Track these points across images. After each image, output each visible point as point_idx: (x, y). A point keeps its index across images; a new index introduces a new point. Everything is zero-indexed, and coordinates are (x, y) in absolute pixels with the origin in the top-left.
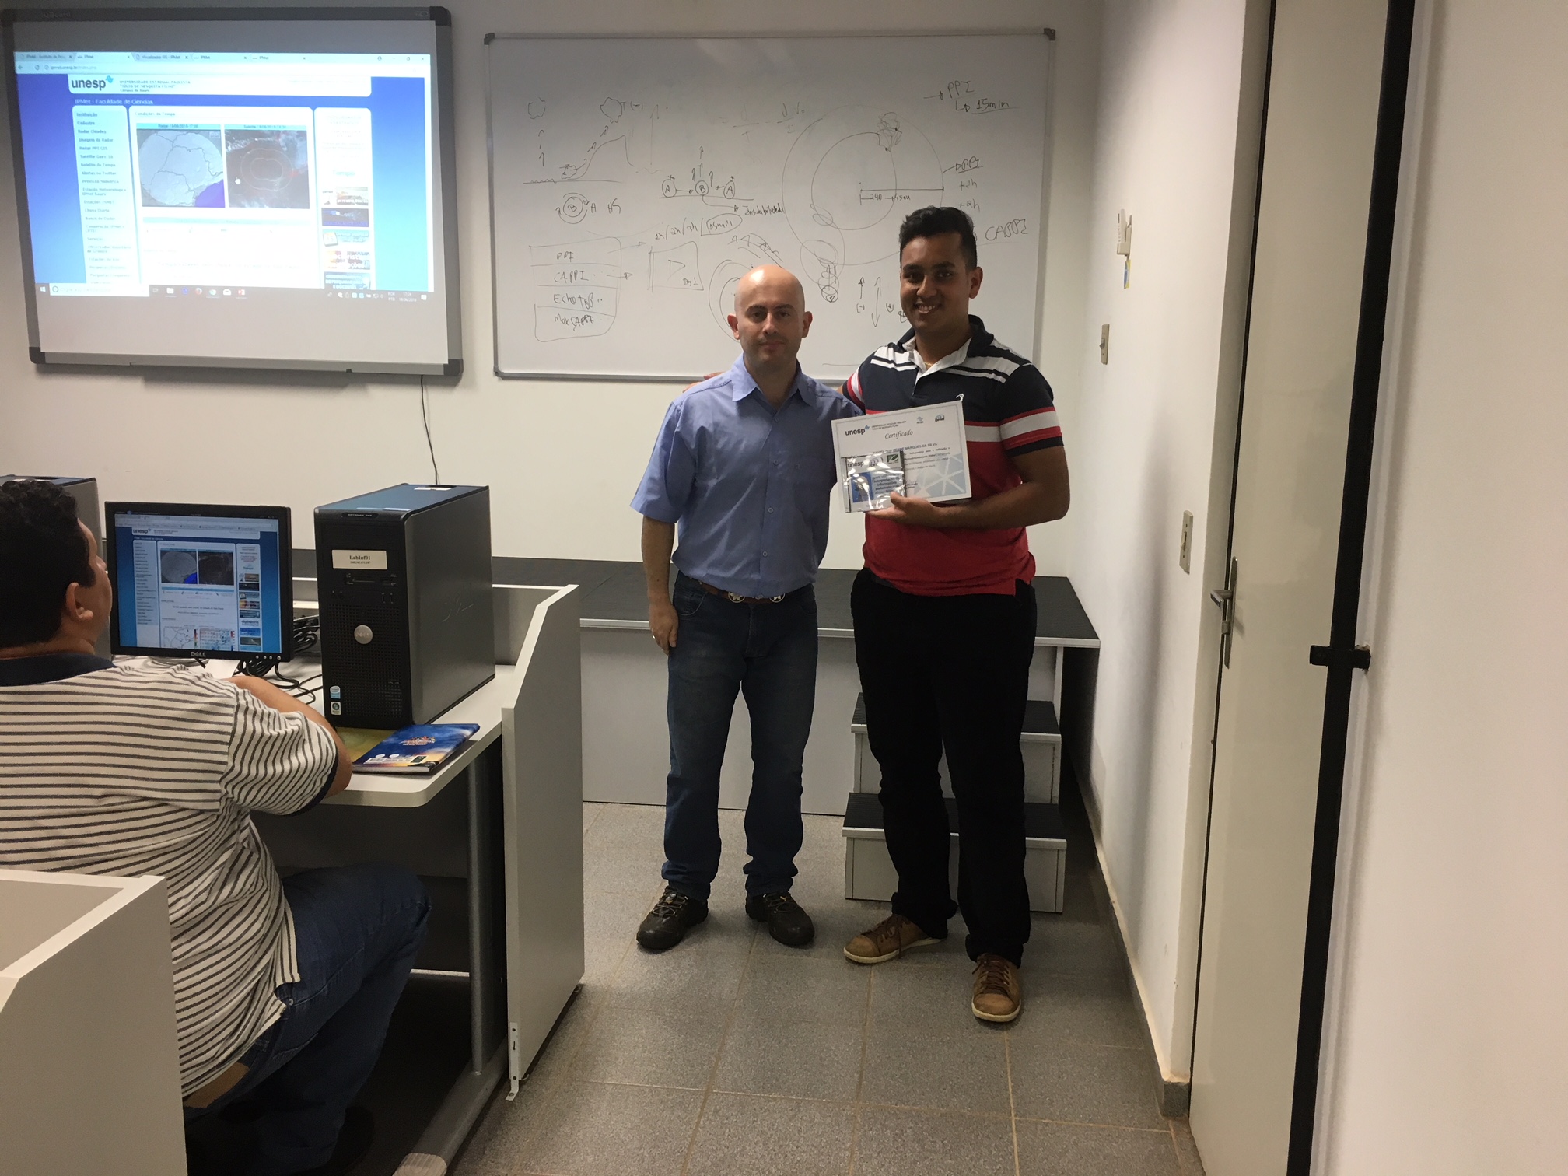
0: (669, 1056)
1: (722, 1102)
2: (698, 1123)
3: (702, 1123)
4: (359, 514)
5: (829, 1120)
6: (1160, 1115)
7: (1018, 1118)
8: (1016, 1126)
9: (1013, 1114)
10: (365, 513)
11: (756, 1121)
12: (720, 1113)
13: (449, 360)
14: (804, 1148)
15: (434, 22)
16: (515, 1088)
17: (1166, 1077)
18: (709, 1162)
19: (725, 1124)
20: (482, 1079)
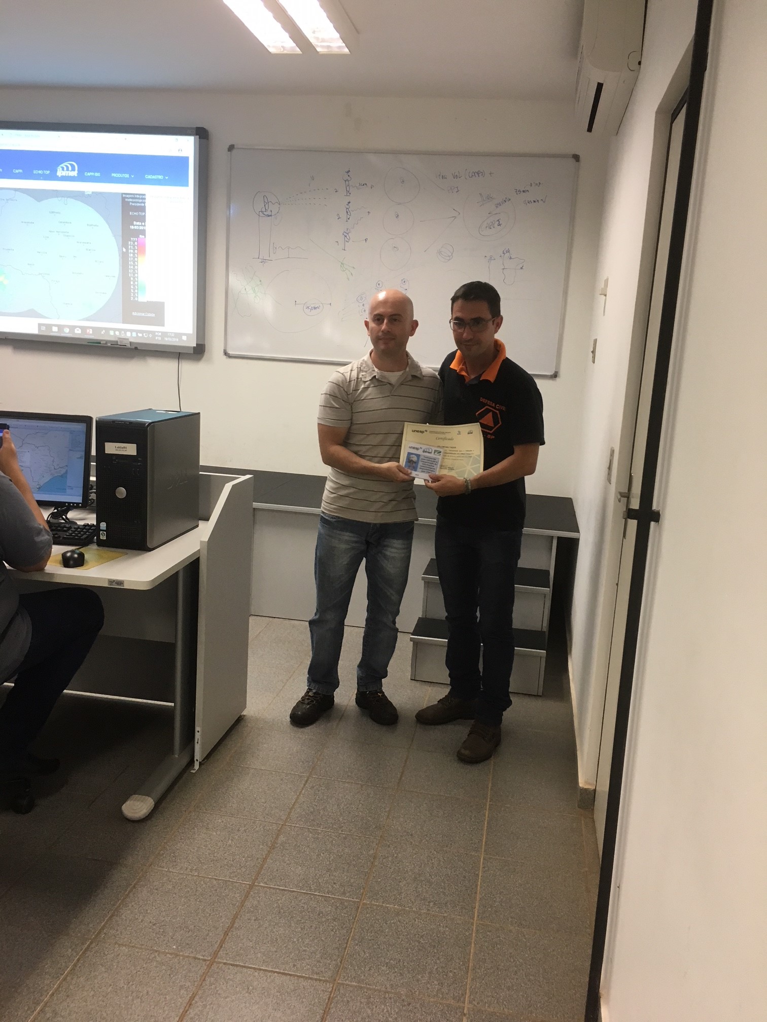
0: (290, 756)
1: (317, 782)
2: (301, 792)
3: (303, 792)
4: (122, 421)
5: (378, 796)
6: (577, 808)
7: (491, 803)
8: (489, 807)
9: (488, 801)
10: (125, 422)
11: (335, 794)
12: (315, 788)
13: (197, 344)
14: (362, 810)
15: (198, 136)
16: (197, 766)
17: (581, 785)
18: (304, 813)
19: (316, 794)
20: (178, 759)
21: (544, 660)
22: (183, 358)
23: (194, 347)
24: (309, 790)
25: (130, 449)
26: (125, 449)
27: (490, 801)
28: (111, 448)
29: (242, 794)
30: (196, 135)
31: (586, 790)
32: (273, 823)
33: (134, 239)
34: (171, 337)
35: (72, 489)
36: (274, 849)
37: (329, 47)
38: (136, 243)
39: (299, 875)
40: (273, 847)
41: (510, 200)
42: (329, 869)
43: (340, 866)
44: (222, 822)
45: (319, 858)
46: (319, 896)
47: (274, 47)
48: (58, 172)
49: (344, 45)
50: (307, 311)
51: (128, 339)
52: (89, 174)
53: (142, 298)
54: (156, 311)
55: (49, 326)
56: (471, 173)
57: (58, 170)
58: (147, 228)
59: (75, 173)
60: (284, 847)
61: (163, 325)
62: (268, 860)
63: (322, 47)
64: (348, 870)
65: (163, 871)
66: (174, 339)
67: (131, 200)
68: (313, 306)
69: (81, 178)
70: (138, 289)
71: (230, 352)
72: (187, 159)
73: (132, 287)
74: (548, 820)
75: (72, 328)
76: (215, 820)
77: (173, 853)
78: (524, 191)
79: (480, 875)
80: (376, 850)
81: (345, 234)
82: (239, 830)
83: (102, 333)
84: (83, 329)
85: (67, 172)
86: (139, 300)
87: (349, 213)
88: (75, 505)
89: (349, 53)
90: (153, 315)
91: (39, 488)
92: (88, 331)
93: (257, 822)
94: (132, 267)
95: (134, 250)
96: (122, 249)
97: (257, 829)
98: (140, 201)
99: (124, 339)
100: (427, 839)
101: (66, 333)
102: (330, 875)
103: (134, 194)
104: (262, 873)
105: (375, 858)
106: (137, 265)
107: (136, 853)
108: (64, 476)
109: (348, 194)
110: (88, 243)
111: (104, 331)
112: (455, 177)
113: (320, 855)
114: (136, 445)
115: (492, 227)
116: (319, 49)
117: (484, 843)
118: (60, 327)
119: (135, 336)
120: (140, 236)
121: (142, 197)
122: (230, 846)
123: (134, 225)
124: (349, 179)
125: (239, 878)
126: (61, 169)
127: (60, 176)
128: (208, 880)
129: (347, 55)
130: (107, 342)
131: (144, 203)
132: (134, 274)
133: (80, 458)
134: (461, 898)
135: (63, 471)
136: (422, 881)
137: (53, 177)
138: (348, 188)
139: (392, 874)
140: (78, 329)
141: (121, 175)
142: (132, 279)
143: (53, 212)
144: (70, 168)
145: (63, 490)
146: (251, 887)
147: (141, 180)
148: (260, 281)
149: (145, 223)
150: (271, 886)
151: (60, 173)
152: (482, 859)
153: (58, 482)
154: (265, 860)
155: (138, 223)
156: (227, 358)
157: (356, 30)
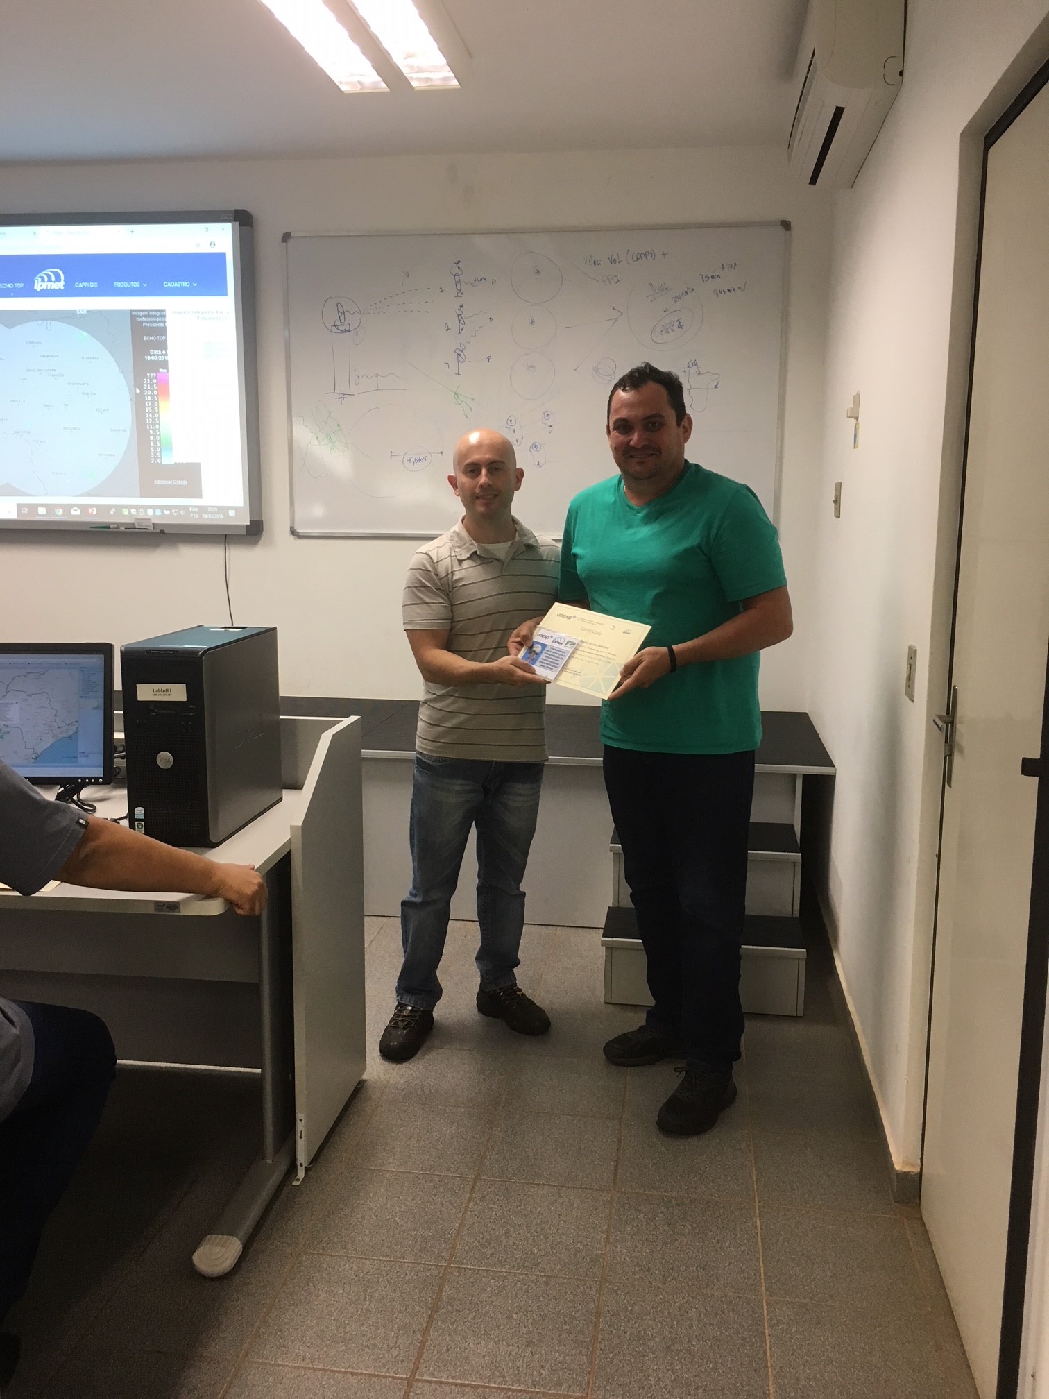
0: (441, 1145)
1: (489, 1188)
2: (468, 1206)
4: (161, 651)
5: (587, 1205)
6: (893, 1202)
7: (761, 1205)
8: (760, 1212)
9: (756, 1200)
10: (166, 650)
11: (520, 1206)
12: (488, 1198)
13: (250, 521)
14: (565, 1231)
15: (237, 224)
16: (301, 1174)
17: (898, 1167)
18: (476, 1243)
19: (492, 1208)
20: (272, 1166)
21: (803, 964)
22: (229, 543)
23: (247, 526)
24: (478, 1201)
25: (177, 693)
26: (167, 693)
27: (759, 1202)
28: (146, 692)
29: (377, 1216)
30: (235, 221)
31: (906, 1174)
32: (431, 1265)
33: (152, 375)
34: (213, 513)
35: (87, 756)
36: (437, 1311)
37: (428, 79)
38: (155, 381)
39: (484, 1357)
40: (435, 1309)
41: (693, 290)
42: (529, 1342)
43: (546, 1334)
44: (351, 1269)
45: (511, 1322)
46: (520, 1391)
47: (347, 83)
48: (36, 284)
49: (452, 74)
50: (407, 464)
51: (149, 519)
52: (81, 285)
53: (167, 459)
54: (189, 478)
55: (33, 507)
56: (636, 255)
57: (36, 281)
58: (169, 358)
59: (60, 285)
60: (452, 1307)
61: (200, 496)
62: (431, 1333)
63: (419, 79)
64: (559, 1342)
65: (266, 1364)
66: (217, 516)
67: (144, 319)
68: (417, 457)
69: (68, 291)
70: (160, 447)
71: (300, 530)
72: (222, 256)
73: (152, 444)
74: (853, 1228)
75: (67, 507)
76: (340, 1266)
77: (280, 1331)
78: (712, 277)
79: (767, 1334)
80: (599, 1301)
81: (457, 351)
82: (378, 1282)
83: (112, 512)
84: (84, 508)
85: (49, 284)
86: (163, 463)
87: (462, 322)
88: (93, 780)
89: (459, 87)
90: (185, 483)
91: (36, 758)
92: (91, 511)
93: (406, 1265)
94: (151, 415)
95: (152, 392)
96: (135, 390)
97: (407, 1278)
98: (158, 319)
99: (143, 519)
100: (673, 1274)
101: (59, 515)
102: (532, 1352)
103: (148, 311)
104: (424, 1357)
105: (598, 1314)
106: (158, 413)
107: (221, 1335)
108: (73, 738)
109: (460, 294)
110: (84, 384)
111: (114, 510)
112: (613, 261)
113: (512, 1317)
114: (185, 685)
115: (669, 330)
116: (414, 84)
117: (762, 1275)
118: (50, 508)
119: (160, 514)
120: (161, 370)
121: (161, 313)
122: (368, 1310)
123: (151, 355)
124: (460, 272)
125: (388, 1369)
126: (40, 279)
127: (38, 290)
128: (341, 1375)
129: (455, 90)
130: (119, 525)
131: (164, 322)
132: (154, 426)
133: (97, 708)
134: (745, 1378)
135: (73, 729)
136: (678, 1352)
137: (29, 292)
138: (458, 285)
139: (630, 1344)
140: (75, 508)
141: (127, 284)
142: (151, 432)
143: (30, 343)
144: (53, 279)
145: (72, 759)
146: (410, 1383)
147: (155, 289)
148: (339, 425)
149: (166, 350)
150: (443, 1380)
151: (38, 286)
152: (765, 1304)
153: (66, 748)
154: (426, 1332)
155: (156, 352)
156: (295, 538)
157: (468, 51)
